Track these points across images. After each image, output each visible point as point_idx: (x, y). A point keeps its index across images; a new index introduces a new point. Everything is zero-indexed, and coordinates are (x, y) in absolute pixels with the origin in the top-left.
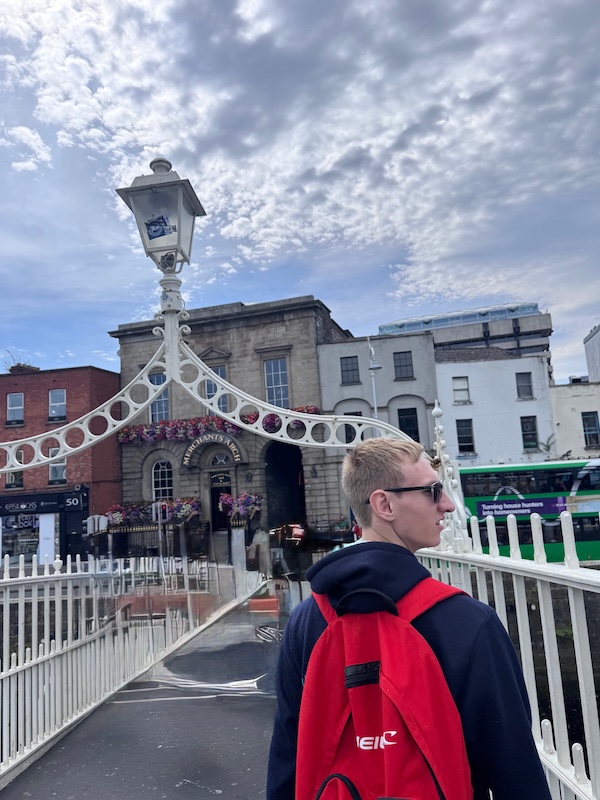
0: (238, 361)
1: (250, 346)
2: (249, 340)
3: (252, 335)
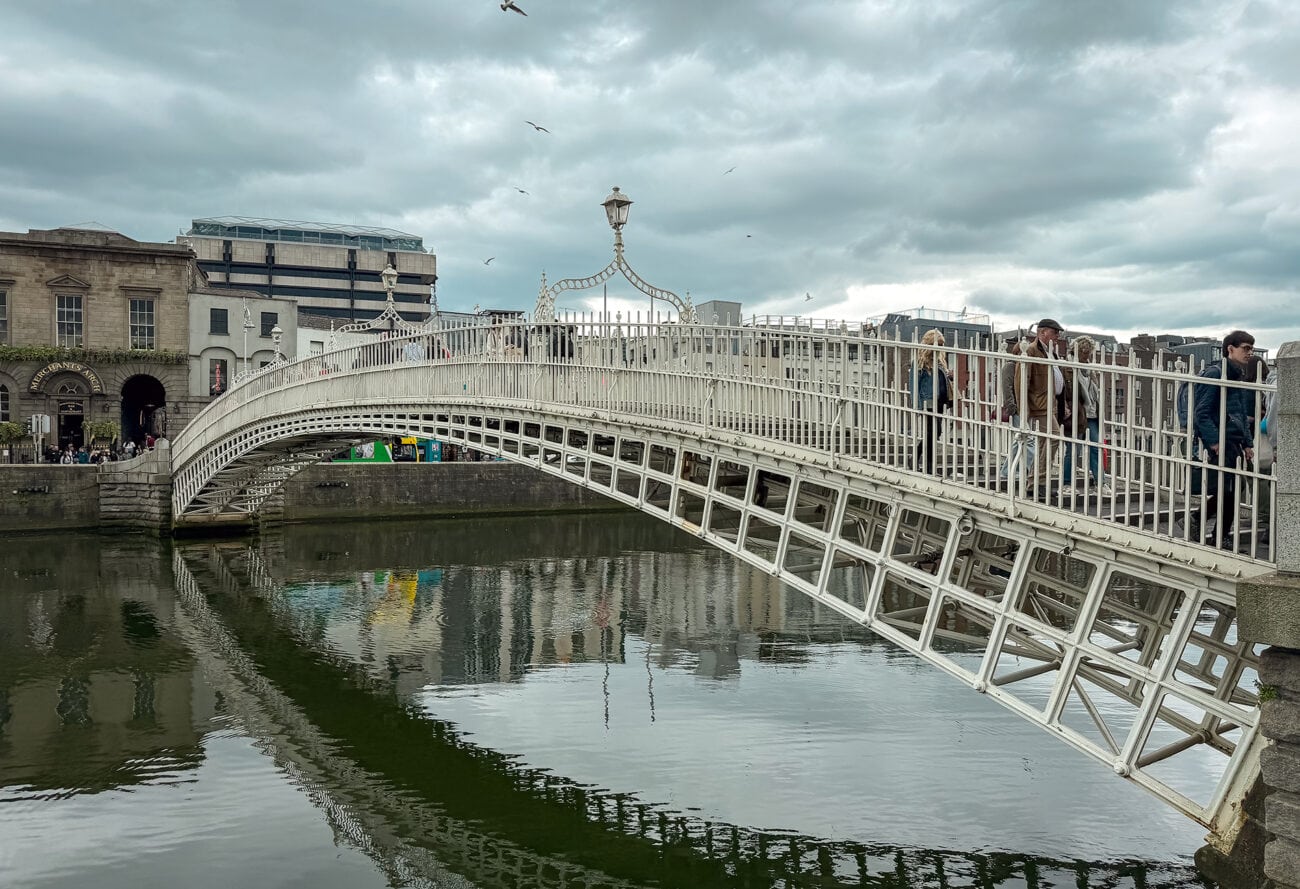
0: (98, 294)
1: (114, 282)
2: (113, 276)
3: (117, 271)
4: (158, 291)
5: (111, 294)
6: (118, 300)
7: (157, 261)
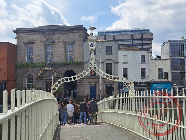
0: (57, 44)
1: (61, 40)
2: (61, 38)
3: (62, 36)
4: (74, 42)
5: (61, 44)
6: (63, 46)
7: (74, 31)
